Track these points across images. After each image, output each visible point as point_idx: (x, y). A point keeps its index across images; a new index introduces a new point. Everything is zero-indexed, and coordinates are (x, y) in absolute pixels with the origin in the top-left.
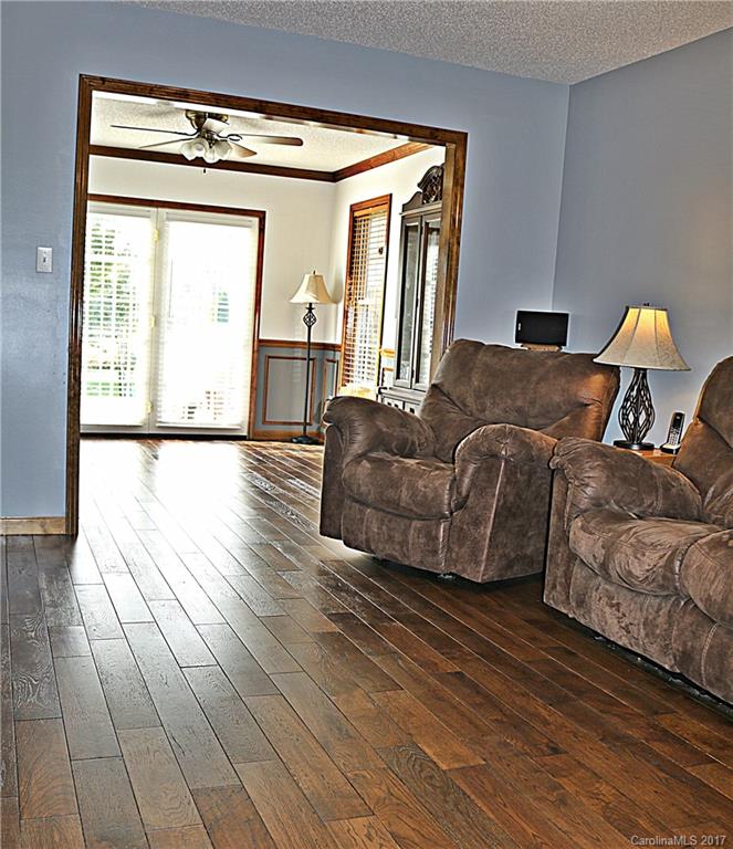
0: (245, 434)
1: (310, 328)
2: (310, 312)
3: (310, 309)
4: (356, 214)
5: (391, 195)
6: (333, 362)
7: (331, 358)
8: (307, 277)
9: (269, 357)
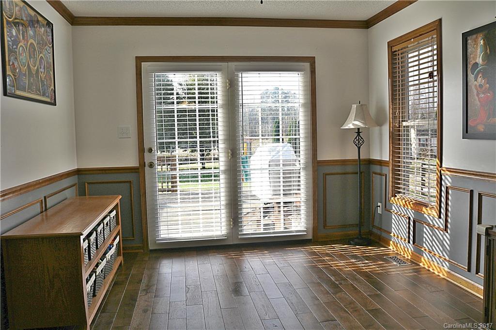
0: (310, 237)
1: (359, 148)
2: (359, 135)
3: (359, 133)
4: (394, 49)
5: (440, 20)
6: (381, 174)
7: (378, 171)
8: (354, 106)
9: (326, 174)
